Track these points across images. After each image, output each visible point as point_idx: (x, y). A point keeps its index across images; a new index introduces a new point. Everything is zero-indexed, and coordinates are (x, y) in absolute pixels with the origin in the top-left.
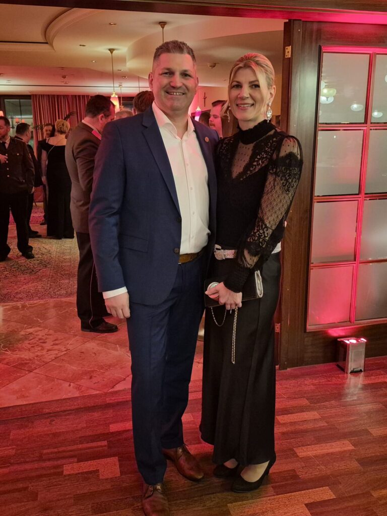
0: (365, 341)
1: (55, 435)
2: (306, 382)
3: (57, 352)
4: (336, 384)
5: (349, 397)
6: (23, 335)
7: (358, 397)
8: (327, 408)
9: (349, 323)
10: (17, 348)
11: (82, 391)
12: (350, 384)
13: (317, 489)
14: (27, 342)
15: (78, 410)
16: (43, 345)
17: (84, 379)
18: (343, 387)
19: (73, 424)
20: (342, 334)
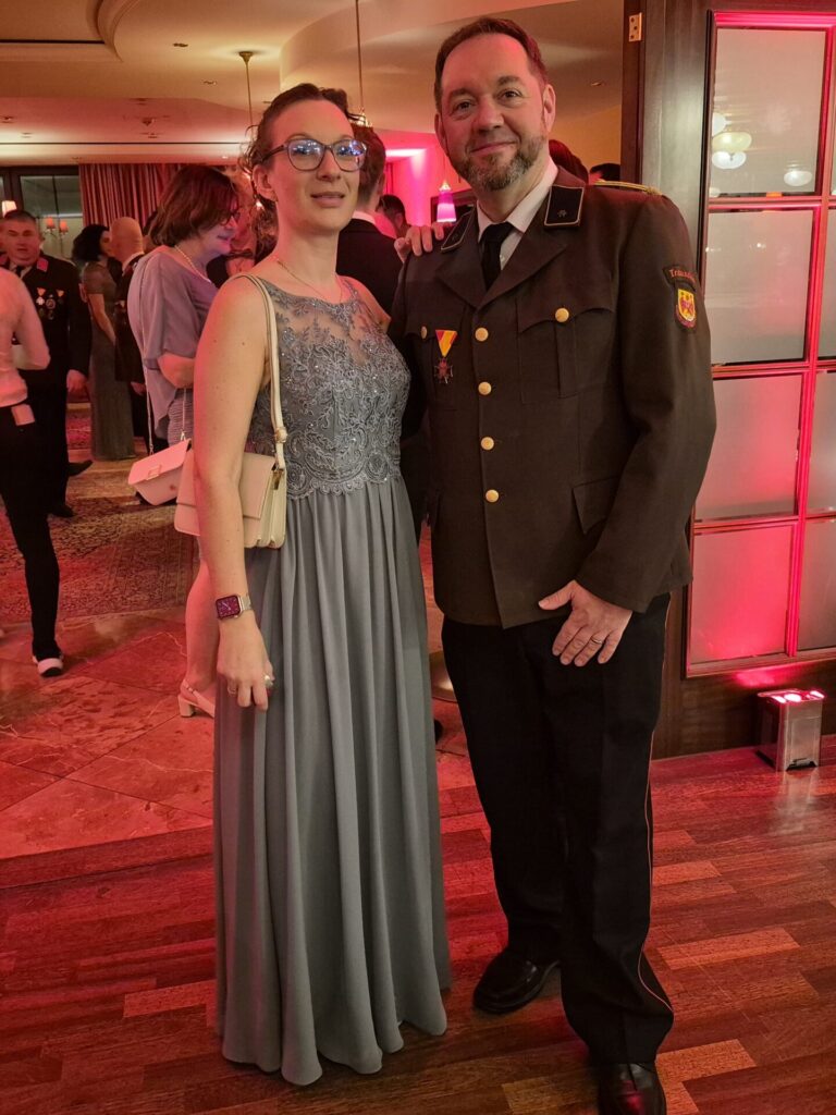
0: (821, 696)
1: (108, 924)
2: (686, 793)
3: (121, 732)
4: (757, 796)
5: (786, 825)
6: (48, 695)
7: (805, 826)
8: (735, 852)
9: (783, 657)
10: (35, 725)
11: (175, 821)
12: (787, 794)
13: (712, 1045)
14: (57, 709)
15: (164, 866)
16: (93, 715)
17: (180, 792)
18: (771, 803)
19: (150, 898)
20: (768, 681)
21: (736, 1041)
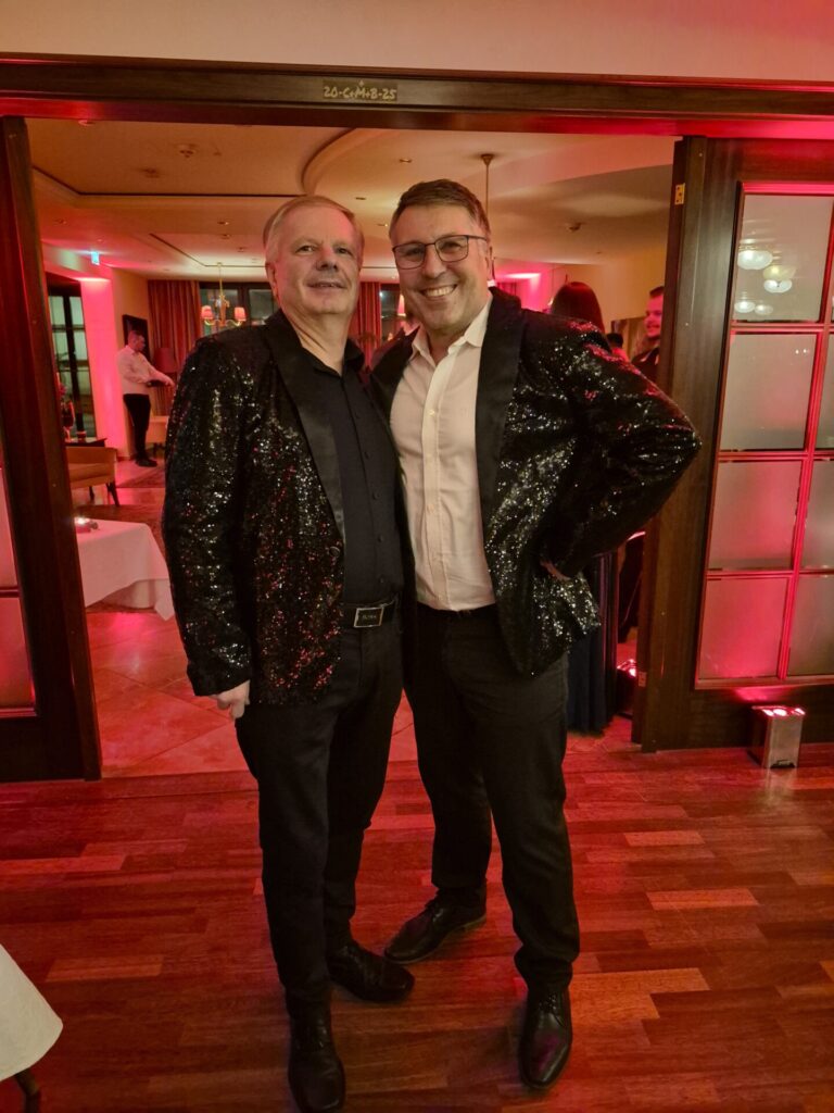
0: (803, 713)
2: (687, 778)
5: (764, 810)
7: (780, 812)
8: (719, 827)
9: (776, 679)
20: (762, 697)
21: (696, 970)
